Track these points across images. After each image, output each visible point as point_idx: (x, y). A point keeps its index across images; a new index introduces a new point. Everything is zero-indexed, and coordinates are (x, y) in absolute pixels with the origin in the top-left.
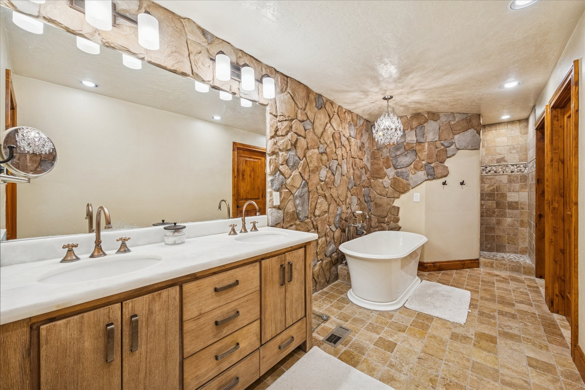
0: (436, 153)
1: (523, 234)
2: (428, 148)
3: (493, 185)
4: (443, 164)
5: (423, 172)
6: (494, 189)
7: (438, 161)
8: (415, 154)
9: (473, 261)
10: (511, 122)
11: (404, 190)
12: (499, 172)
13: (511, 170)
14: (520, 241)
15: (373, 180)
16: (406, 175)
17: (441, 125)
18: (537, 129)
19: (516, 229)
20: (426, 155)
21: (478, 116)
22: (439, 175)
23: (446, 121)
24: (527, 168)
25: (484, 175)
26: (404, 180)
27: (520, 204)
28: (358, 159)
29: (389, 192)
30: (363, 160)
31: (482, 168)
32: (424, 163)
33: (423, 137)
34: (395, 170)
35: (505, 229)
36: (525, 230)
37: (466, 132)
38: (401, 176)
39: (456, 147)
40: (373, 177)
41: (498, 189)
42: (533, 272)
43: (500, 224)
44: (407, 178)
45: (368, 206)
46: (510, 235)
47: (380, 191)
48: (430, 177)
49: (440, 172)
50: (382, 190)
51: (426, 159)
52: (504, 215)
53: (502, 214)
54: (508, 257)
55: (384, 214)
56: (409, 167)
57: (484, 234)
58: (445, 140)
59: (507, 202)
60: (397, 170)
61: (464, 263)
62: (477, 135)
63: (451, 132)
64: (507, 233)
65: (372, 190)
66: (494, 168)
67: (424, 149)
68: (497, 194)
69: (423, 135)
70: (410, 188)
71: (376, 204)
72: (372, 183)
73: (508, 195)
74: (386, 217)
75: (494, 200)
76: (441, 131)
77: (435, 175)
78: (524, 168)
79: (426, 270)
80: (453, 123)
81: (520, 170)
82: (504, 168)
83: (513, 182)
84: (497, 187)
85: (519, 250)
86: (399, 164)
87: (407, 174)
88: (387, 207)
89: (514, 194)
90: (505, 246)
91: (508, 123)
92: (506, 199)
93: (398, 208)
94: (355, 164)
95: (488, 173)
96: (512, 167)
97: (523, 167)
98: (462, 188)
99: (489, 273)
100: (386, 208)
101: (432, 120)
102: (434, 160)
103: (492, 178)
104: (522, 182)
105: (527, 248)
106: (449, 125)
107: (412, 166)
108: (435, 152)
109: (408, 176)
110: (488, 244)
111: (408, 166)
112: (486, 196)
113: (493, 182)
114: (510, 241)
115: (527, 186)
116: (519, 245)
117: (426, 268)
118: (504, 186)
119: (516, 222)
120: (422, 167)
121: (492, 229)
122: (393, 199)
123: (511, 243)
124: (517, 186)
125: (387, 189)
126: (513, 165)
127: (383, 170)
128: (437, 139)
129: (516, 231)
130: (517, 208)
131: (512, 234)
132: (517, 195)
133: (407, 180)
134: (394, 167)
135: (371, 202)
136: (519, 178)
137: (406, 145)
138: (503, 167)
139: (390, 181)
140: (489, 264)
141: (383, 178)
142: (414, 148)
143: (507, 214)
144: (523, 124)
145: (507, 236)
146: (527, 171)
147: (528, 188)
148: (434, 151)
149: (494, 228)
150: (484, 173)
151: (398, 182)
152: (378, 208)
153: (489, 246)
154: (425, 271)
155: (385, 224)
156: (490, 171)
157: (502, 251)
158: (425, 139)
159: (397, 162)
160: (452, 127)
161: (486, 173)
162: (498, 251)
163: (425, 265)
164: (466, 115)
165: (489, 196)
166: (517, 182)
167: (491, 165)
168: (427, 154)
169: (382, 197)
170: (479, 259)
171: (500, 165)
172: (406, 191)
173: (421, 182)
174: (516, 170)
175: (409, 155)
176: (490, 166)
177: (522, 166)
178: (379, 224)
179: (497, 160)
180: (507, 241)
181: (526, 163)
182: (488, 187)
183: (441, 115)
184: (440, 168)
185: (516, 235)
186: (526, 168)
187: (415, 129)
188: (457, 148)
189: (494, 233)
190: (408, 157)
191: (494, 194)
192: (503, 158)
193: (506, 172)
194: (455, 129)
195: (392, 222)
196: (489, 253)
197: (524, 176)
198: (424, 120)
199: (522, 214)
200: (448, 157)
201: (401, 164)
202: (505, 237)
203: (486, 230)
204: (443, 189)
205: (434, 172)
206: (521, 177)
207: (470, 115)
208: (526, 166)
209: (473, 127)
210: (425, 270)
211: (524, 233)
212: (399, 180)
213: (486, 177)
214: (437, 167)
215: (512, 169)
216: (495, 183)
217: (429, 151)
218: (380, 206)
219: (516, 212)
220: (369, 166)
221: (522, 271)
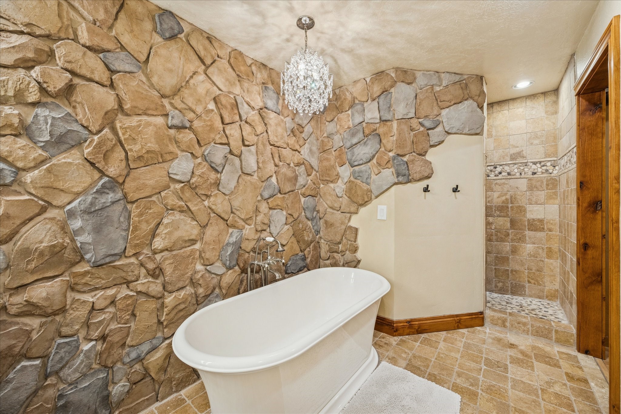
0: (412, 138)
1: (550, 269)
2: (397, 130)
3: (506, 194)
4: (423, 157)
5: (391, 170)
6: (507, 199)
7: (414, 152)
8: (378, 140)
9: (474, 316)
10: (532, 96)
11: (364, 200)
12: (515, 173)
13: (532, 171)
14: (547, 280)
15: (323, 184)
16: (366, 177)
17: (419, 91)
18: (578, 94)
19: (540, 260)
20: (395, 142)
21: (479, 78)
22: (417, 176)
23: (426, 85)
24: (557, 168)
25: (492, 178)
26: (364, 184)
27: (547, 223)
28: (288, 149)
29: (344, 203)
30: (301, 153)
31: (489, 168)
32: (391, 154)
33: (390, 111)
34: (351, 168)
35: (524, 261)
36: (554, 264)
37: (460, 104)
38: (358, 178)
39: (444, 129)
40: (323, 180)
41: (513, 199)
42: (572, 341)
43: (515, 252)
44: (368, 180)
45: (313, 226)
46: (531, 270)
47: (332, 202)
48: (401, 179)
49: (418, 170)
50: (334, 201)
51: (394, 148)
52: (522, 239)
53: (520, 238)
54: (529, 305)
55: (336, 239)
56: (371, 162)
57: (494, 267)
58: (426, 117)
59: (526, 219)
60: (354, 168)
61: (460, 320)
62: (479, 110)
63: (435, 104)
64: (526, 267)
65: (322, 200)
66: (507, 168)
67: (390, 131)
68: (511, 207)
69: (390, 107)
70: (373, 197)
71: (326, 222)
72: (321, 190)
73: (528, 209)
74: (340, 243)
75: (507, 216)
76: (418, 101)
77: (409, 175)
78: (553, 168)
79: (397, 333)
80: (439, 90)
81: (547, 171)
82: (522, 168)
83: (535, 190)
84: (511, 197)
85: (545, 294)
86: (356, 158)
87: (367, 174)
88: (341, 227)
89: (536, 208)
90: (524, 287)
91: (526, 98)
92: (524, 215)
93: (357, 230)
94: (279, 157)
95: (498, 176)
96: (534, 167)
97: (551, 165)
98: (456, 198)
99: (499, 340)
100: (339, 229)
101: (403, 82)
102: (408, 149)
103: (504, 184)
104: (549, 189)
105: (557, 291)
106: (431, 92)
107: (374, 161)
108: (410, 136)
109: (369, 177)
110: (499, 282)
111: (369, 162)
112: (495, 210)
113: (505, 189)
114: (532, 279)
115: (557, 196)
116: (545, 286)
117: (397, 330)
118: (522, 196)
119: (540, 251)
120: (388, 161)
121: (504, 260)
122: (348, 215)
123: (533, 281)
124: (542, 195)
125: (341, 199)
126: (535, 163)
127: (335, 169)
128: (412, 115)
129: (541, 264)
130: (542, 230)
131: (534, 269)
132: (541, 209)
133: (368, 184)
134: (349, 163)
135: (320, 219)
136: (545, 184)
137: (366, 127)
138: (520, 166)
139: (344, 187)
140: (500, 321)
141: (336, 181)
142: (377, 132)
143: (527, 238)
144: (551, 98)
145: (527, 271)
146: (557, 171)
147: (559, 198)
148: (407, 135)
149: (508, 259)
150: (492, 176)
151: (354, 188)
152: (329, 229)
153: (500, 285)
154: (395, 336)
155: (339, 255)
156: (500, 173)
157: (520, 294)
158: (391, 114)
159: (353, 156)
160: (436, 95)
161: (496, 176)
162: (513, 293)
163: (395, 325)
164: (459, 76)
165: (501, 211)
166: (541, 189)
167: (503, 163)
168: (396, 140)
169: (335, 212)
170: (484, 312)
171: (515, 164)
172: (367, 202)
173: (387, 187)
174: (540, 170)
175: (370, 142)
176: (501, 165)
177: (549, 164)
178: (331, 254)
179: (511, 155)
180: (526, 279)
181: (555, 159)
182: (498, 197)
183: (418, 74)
184: (417, 163)
185: (540, 270)
186: (555, 167)
187: (377, 100)
188: (446, 132)
189: (508, 265)
190: (369, 147)
191: (508, 207)
192: (520, 152)
193: (525, 173)
194: (442, 99)
195: (347, 252)
196: (500, 295)
197: (552, 179)
198: (389, 83)
199: (549, 239)
200: (432, 146)
201: (358, 158)
202: (523, 272)
203: (496, 261)
204: (425, 198)
205: (408, 170)
206: (547, 181)
207: (466, 77)
208: (556, 164)
209: (471, 98)
210: (395, 333)
211: (552, 268)
212: (356, 184)
213: (496, 182)
214: (413, 161)
215: (534, 169)
216: (508, 191)
217: (400, 134)
218: (332, 225)
219: (540, 234)
220: (314, 162)
221: (554, 338)
